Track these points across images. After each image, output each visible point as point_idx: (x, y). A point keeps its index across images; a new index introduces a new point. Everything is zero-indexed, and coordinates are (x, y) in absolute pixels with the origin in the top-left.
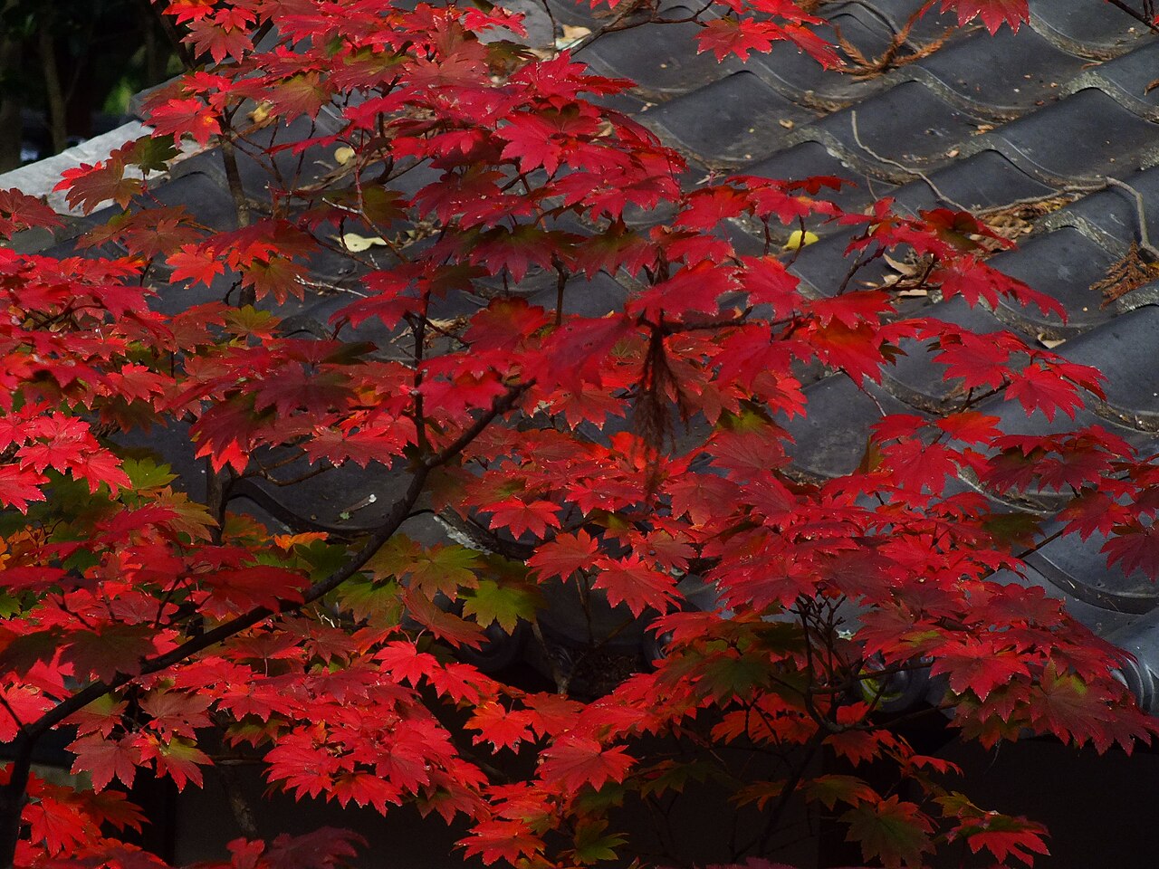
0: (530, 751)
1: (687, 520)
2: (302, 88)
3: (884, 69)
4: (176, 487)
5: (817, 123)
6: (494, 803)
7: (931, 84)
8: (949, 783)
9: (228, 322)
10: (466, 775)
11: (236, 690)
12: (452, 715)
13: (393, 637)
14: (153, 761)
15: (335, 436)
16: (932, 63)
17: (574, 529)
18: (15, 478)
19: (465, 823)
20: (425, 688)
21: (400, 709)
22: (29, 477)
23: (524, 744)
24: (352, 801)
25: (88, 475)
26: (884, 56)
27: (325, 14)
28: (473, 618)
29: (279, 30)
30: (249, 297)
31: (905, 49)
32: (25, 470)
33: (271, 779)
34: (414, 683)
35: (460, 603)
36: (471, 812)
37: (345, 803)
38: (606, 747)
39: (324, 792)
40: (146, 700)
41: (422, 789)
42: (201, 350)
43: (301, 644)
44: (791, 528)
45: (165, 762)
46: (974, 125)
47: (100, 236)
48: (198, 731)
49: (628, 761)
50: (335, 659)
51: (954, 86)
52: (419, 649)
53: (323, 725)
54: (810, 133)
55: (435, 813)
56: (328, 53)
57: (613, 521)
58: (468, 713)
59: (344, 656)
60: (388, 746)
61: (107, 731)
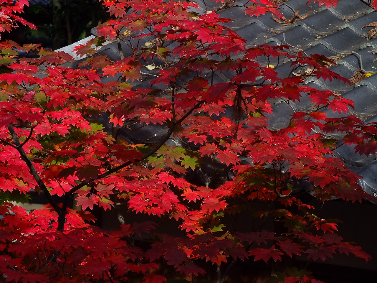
0: (199, 202)
1: (241, 140)
2: (139, 23)
3: (292, 22)
4: (104, 130)
5: (274, 36)
6: (189, 216)
7: (304, 26)
8: (311, 212)
9: (119, 87)
10: (181, 208)
11: (120, 184)
12: (178, 192)
13: (162, 171)
14: (98, 203)
15: (147, 116)
16: (305, 21)
17: (211, 143)
18: (62, 127)
19: (181, 221)
20: (171, 185)
21: (164, 190)
22: (65, 127)
23: (197, 200)
24: (151, 214)
25: (81, 127)
26: (292, 19)
27: (145, 4)
28: (183, 166)
29: (132, 9)
30: (124, 80)
31: (297, 17)
32: (64, 125)
33: (130, 208)
34: (168, 183)
35: (180, 162)
36: (183, 218)
37: (149, 214)
38: (220, 200)
39: (144, 211)
40: (96, 187)
41: (170, 210)
42: (111, 94)
43: (138, 173)
44: (271, 142)
45: (101, 203)
46: (316, 37)
47: (84, 64)
48: (110, 195)
49: (226, 205)
50: (147, 177)
51: (311, 27)
52: (169, 174)
53: (143, 194)
54: (272, 39)
55: (173, 218)
56: (146, 14)
57: (221, 140)
58: (182, 192)
59: (149, 176)
60: (161, 200)
61: (86, 195)
